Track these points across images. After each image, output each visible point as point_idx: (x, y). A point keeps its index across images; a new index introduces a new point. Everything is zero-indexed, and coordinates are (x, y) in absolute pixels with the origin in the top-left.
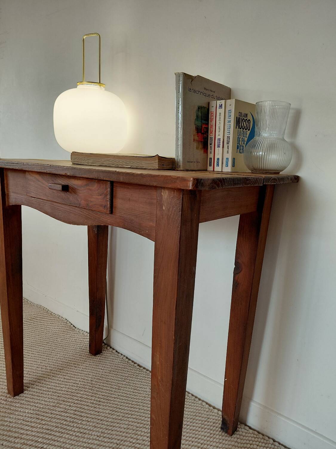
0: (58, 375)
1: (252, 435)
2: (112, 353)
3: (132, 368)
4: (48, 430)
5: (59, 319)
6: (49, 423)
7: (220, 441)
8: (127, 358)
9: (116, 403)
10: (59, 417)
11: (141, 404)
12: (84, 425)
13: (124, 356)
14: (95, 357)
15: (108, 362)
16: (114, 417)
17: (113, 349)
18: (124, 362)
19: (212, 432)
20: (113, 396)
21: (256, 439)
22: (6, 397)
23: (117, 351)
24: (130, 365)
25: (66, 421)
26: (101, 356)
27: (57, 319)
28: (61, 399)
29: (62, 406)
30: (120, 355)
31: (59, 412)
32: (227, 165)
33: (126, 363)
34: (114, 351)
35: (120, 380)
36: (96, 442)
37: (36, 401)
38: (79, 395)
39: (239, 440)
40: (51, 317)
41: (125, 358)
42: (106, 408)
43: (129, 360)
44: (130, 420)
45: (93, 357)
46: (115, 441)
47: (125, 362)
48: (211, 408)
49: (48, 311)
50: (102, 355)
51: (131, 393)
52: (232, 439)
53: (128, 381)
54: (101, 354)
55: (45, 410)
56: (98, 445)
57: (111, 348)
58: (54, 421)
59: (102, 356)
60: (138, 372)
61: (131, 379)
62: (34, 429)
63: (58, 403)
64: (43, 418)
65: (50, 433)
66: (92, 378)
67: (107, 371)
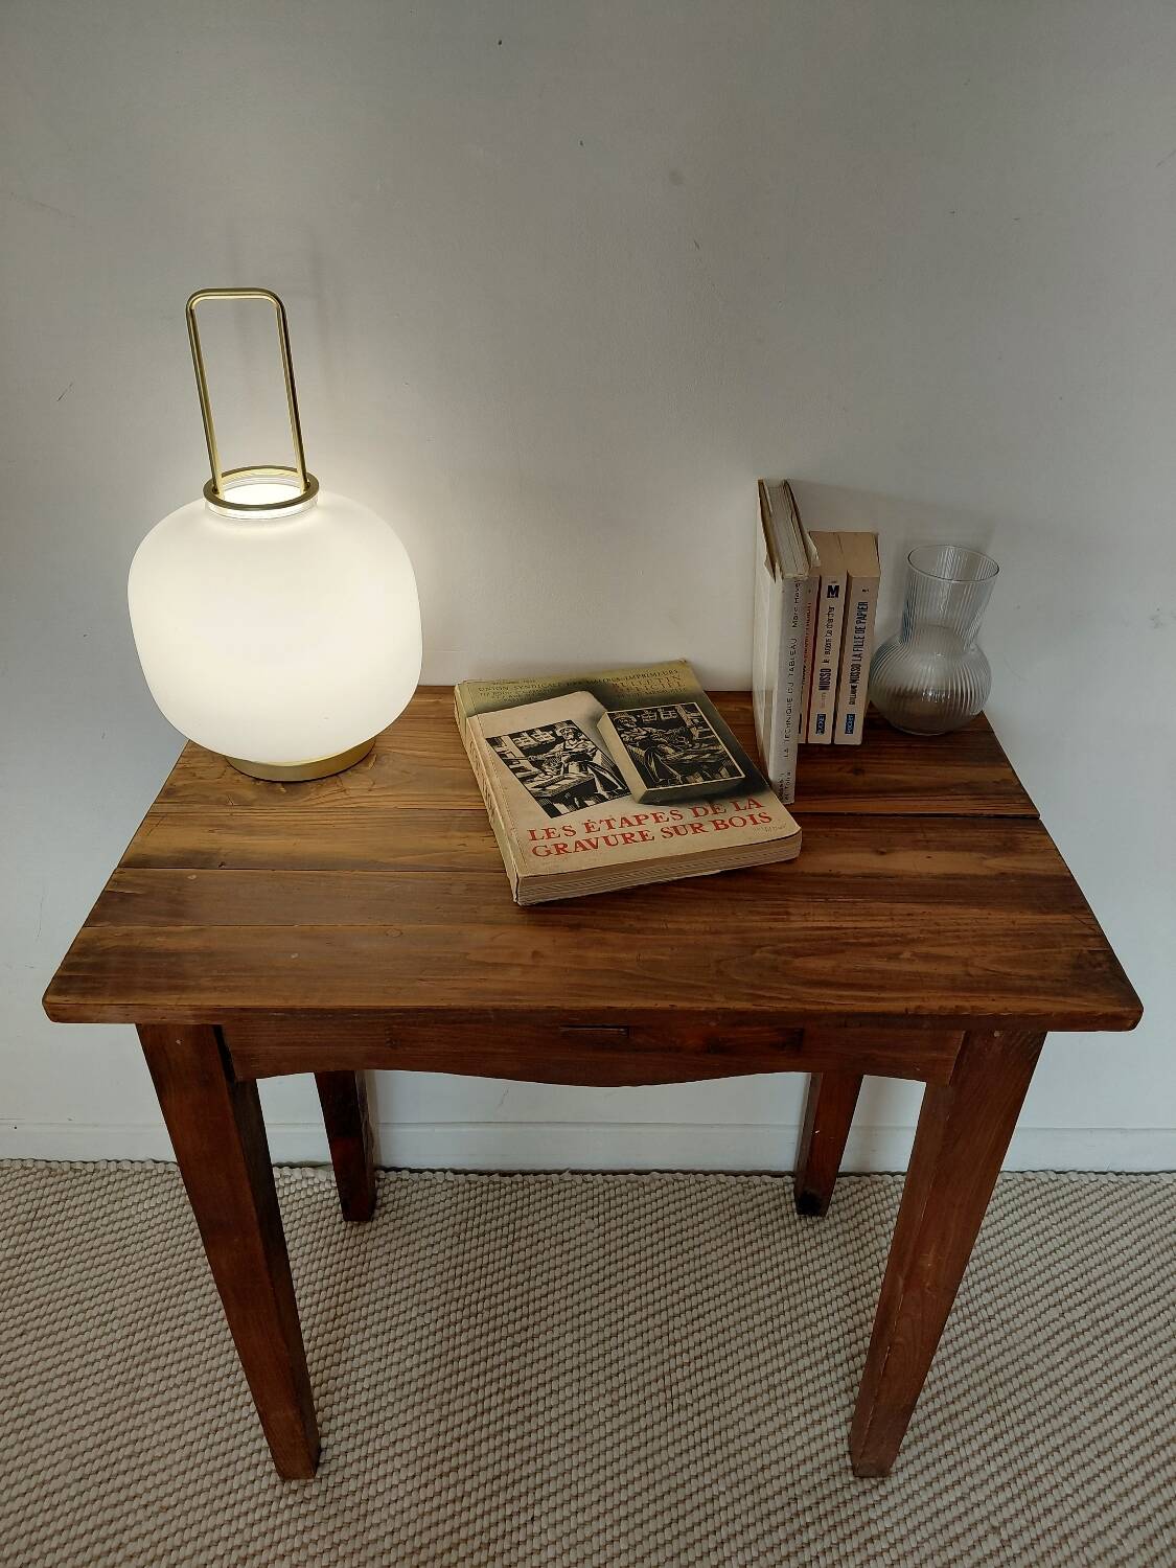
0: (346, 1340)
1: (854, 1188)
2: (405, 1183)
3: (497, 1193)
4: (499, 1477)
5: (126, 1174)
6: (483, 1463)
7: (818, 1240)
8: (456, 1172)
9: (563, 1304)
10: (484, 1433)
11: (613, 1268)
12: (557, 1406)
13: (445, 1171)
14: (374, 1224)
15: (423, 1213)
16: (594, 1339)
17: (398, 1170)
18: (461, 1189)
19: (788, 1232)
20: (538, 1293)
21: (866, 1193)
22: (295, 1492)
23: (412, 1171)
24: (485, 1188)
25: (509, 1429)
26: (383, 1210)
27: (119, 1175)
28: (433, 1391)
29: (456, 1406)
30: (428, 1175)
31: (468, 1422)
32: (849, 729)
33: (467, 1186)
34: (405, 1175)
35: (504, 1241)
36: (622, 1419)
37: (385, 1441)
38: (463, 1351)
39: (844, 1215)
40: (88, 1178)
41: (450, 1176)
42: (556, 1335)
43: (466, 1173)
44: (632, 1320)
45: (368, 1226)
46: (654, 1388)
47: (464, 1185)
48: (743, 1178)
49: (50, 1168)
50: (384, 1205)
51: (565, 1258)
52: (832, 1221)
53: (524, 1233)
54: (379, 1203)
55: (433, 1445)
56: (632, 1422)
57: (387, 1170)
58: (484, 1450)
59: (389, 1207)
60: (520, 1194)
61: (525, 1222)
62: (465, 1503)
63: (440, 1406)
64: (454, 1463)
65: (510, 1481)
66: (440, 1286)
67: (448, 1242)
